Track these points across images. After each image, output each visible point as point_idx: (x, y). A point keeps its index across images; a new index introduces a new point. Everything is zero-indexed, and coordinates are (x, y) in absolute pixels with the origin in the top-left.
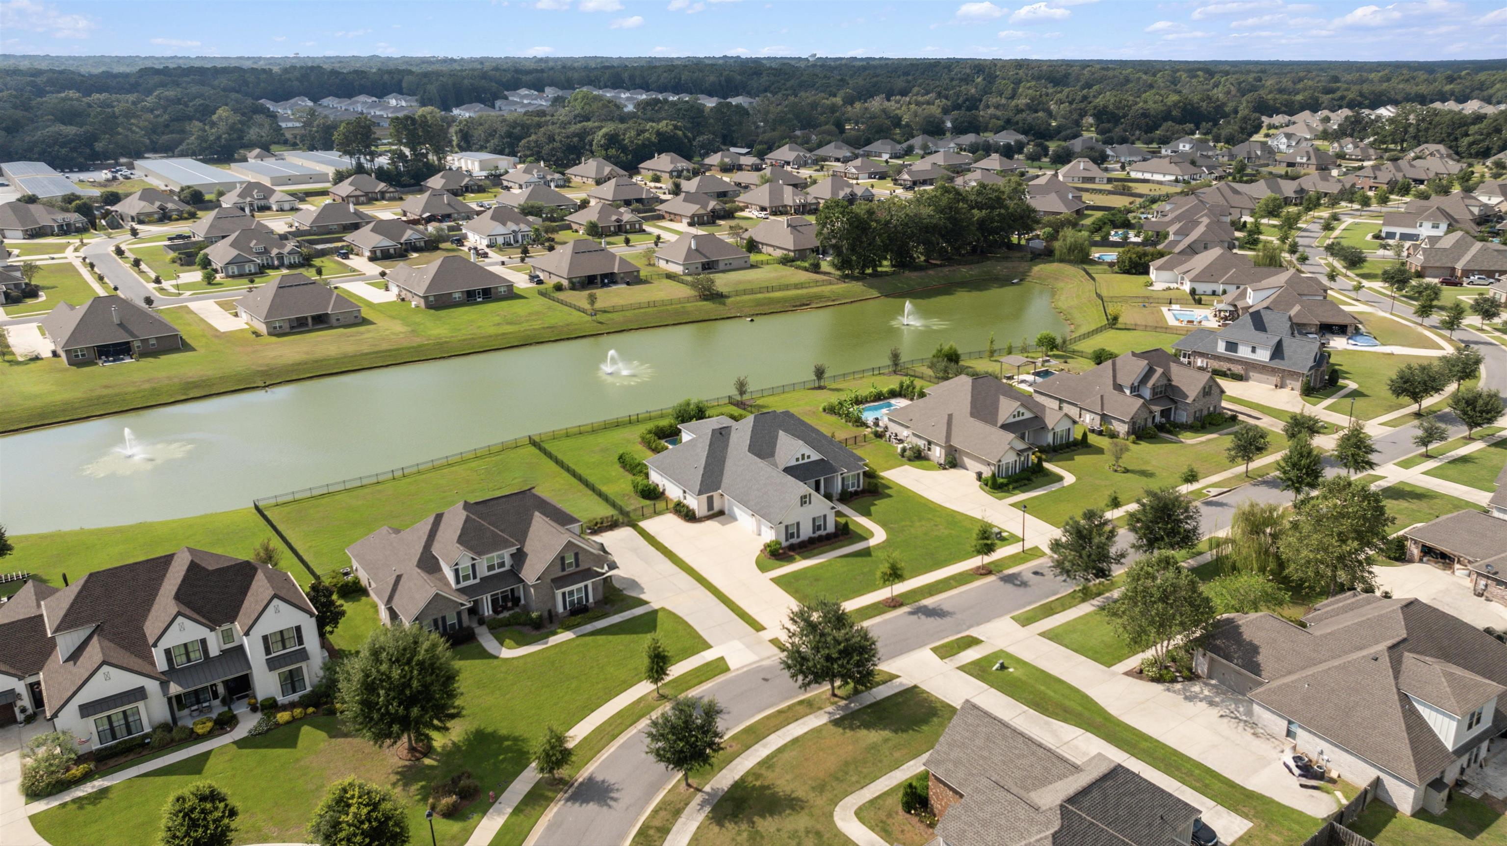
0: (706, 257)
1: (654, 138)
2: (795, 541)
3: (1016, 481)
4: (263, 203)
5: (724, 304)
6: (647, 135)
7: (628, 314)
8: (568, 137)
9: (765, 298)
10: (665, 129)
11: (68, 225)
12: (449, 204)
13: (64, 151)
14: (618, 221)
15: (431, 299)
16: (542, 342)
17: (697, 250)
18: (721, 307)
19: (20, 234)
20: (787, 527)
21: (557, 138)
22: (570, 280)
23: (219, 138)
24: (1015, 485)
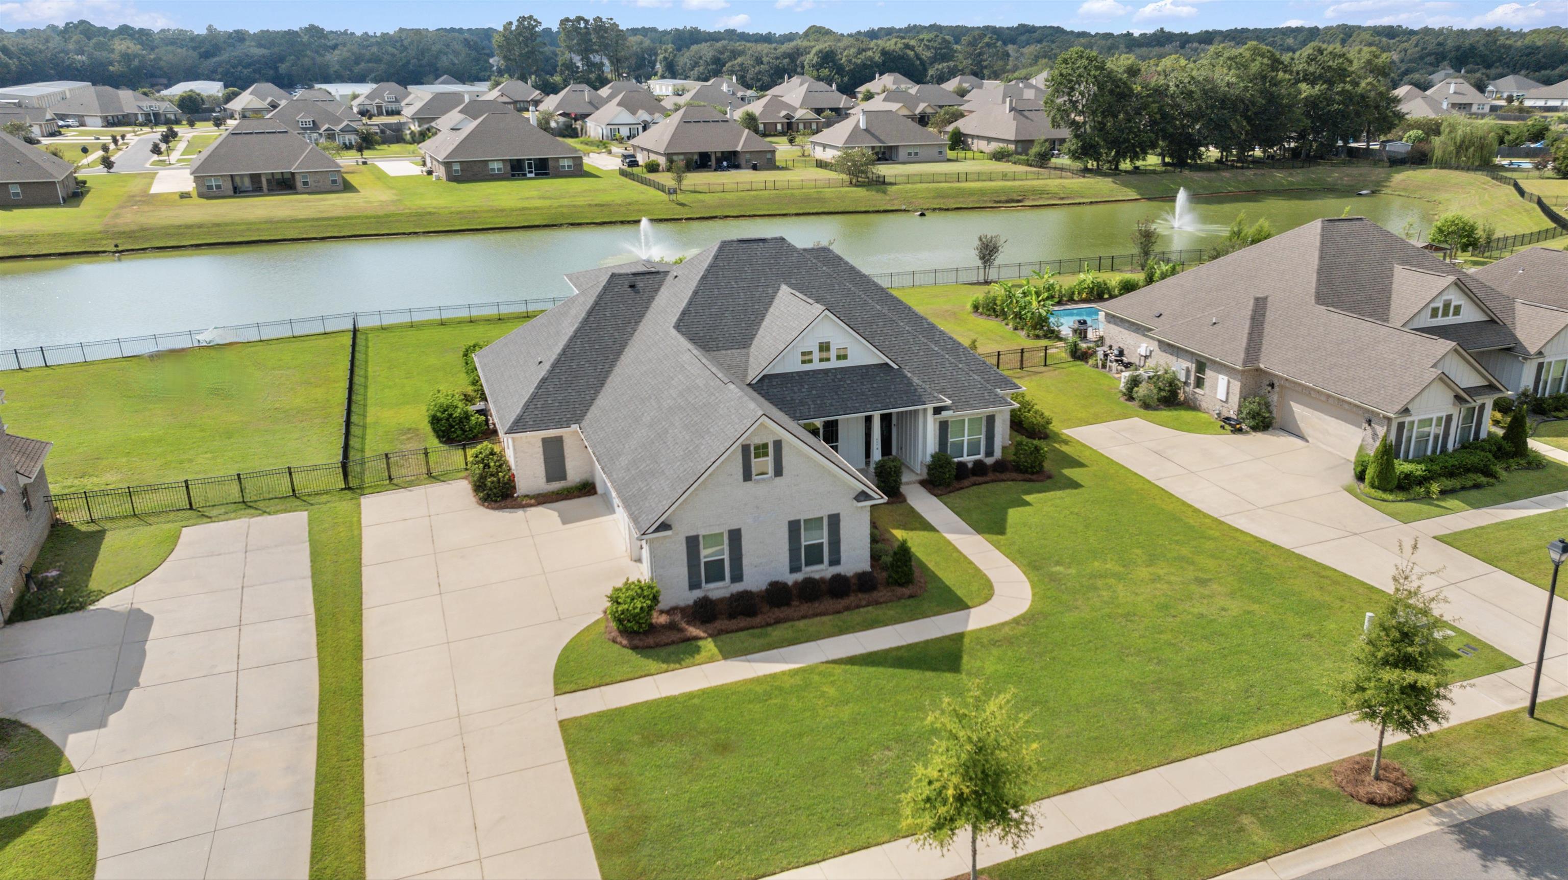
0: (880, 141)
1: (878, 58)
2: (719, 590)
3: (1451, 474)
4: (393, 106)
5: (885, 192)
6: (870, 53)
7: (728, 196)
8: (777, 58)
9: (951, 188)
10: (893, 47)
11: (156, 115)
12: (590, 103)
13: (245, 71)
14: (788, 117)
15: (457, 167)
16: (579, 224)
17: (866, 130)
18: (880, 196)
19: (99, 121)
20: (693, 543)
21: (765, 60)
22: (669, 157)
23: (408, 62)
24: (1449, 483)
